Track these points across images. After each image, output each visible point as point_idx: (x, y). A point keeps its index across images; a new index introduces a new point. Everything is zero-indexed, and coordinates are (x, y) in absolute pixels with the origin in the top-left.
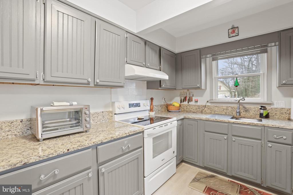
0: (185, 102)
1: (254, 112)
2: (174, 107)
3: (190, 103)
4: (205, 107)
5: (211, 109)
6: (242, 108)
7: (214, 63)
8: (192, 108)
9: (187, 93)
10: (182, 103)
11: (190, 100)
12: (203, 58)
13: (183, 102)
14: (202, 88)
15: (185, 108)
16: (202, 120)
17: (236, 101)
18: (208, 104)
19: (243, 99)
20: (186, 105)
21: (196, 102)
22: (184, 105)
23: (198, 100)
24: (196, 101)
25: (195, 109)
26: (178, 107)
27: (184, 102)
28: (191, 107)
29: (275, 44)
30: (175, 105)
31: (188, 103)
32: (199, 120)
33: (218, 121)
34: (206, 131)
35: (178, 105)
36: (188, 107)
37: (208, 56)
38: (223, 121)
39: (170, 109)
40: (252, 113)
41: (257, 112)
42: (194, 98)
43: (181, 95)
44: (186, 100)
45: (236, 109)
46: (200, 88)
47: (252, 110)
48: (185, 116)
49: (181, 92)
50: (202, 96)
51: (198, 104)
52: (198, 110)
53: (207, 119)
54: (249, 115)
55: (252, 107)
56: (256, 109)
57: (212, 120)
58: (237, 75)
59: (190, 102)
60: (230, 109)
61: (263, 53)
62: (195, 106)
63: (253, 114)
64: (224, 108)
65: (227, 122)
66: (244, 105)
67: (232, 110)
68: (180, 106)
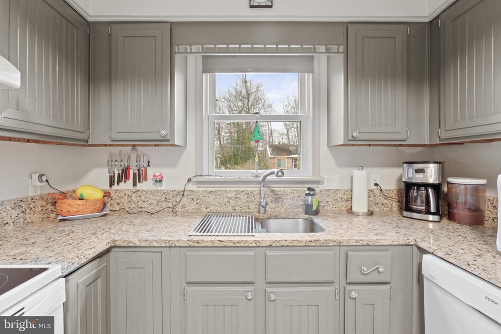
0: (125, 182)
1: (291, 201)
2: (80, 202)
3: (140, 186)
4: (183, 195)
5: (198, 201)
6: (268, 193)
7: (206, 77)
8: (146, 199)
9: (129, 157)
10: (115, 187)
11: (140, 177)
12: (179, 52)
13: (118, 183)
14: (176, 144)
15: (125, 201)
16: (175, 246)
17: (257, 177)
18: (191, 187)
19: (280, 174)
20: (128, 193)
21: (156, 181)
22: (120, 191)
23: (162, 177)
24: (159, 181)
25: (155, 202)
26: (97, 200)
27: (122, 184)
28: (143, 198)
29: (338, 49)
30: (85, 196)
31: (135, 184)
32: (166, 247)
33: (227, 244)
34: (189, 283)
35: (99, 195)
36: (133, 198)
37: (194, 48)
38: (242, 245)
39: (65, 210)
40: (288, 203)
41: (297, 200)
42: (151, 172)
43: (110, 164)
44: (127, 177)
45: (255, 197)
46: (168, 140)
47: (288, 197)
48: (114, 241)
49: (110, 154)
50: (173, 165)
51: (164, 187)
52: (164, 205)
53: (192, 244)
54: (282, 209)
55: (288, 189)
56: (296, 194)
57: (210, 244)
58: (257, 115)
59: (139, 182)
60: (243, 197)
61: (306, 72)
62: (153, 193)
63: (290, 207)
64: (230, 195)
65: (253, 245)
66: (274, 186)
67: (248, 199)
68: (107, 194)
